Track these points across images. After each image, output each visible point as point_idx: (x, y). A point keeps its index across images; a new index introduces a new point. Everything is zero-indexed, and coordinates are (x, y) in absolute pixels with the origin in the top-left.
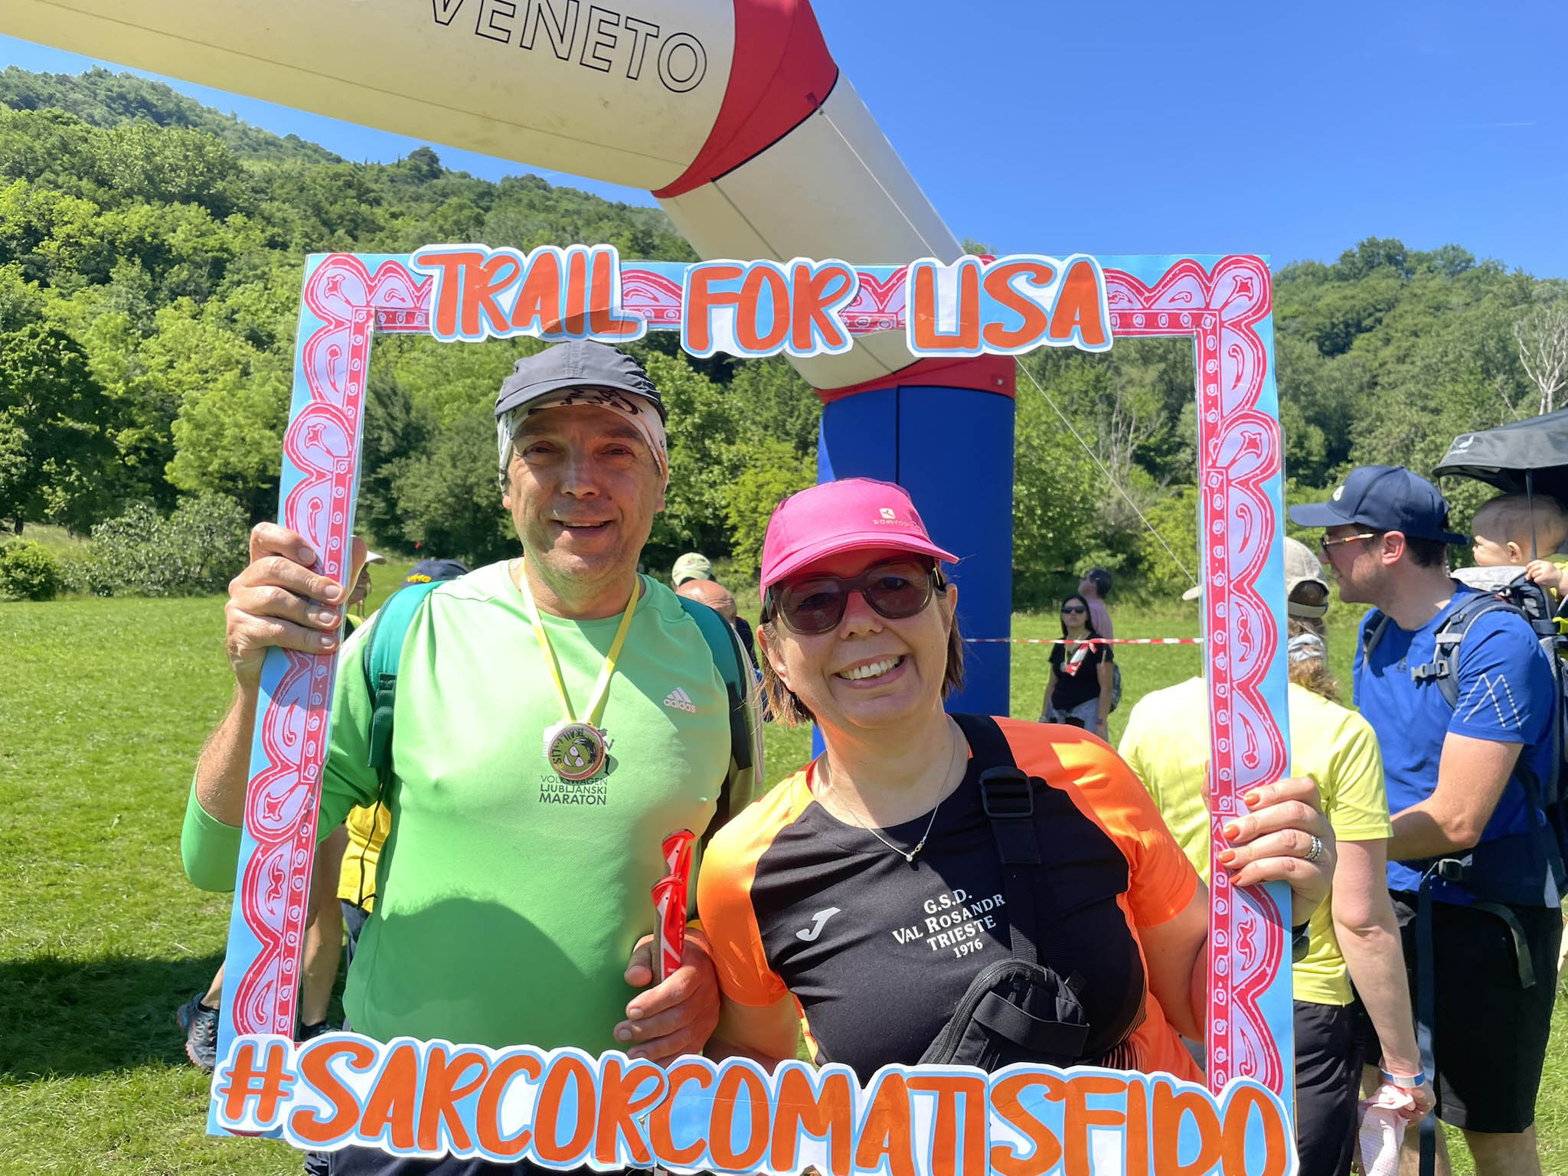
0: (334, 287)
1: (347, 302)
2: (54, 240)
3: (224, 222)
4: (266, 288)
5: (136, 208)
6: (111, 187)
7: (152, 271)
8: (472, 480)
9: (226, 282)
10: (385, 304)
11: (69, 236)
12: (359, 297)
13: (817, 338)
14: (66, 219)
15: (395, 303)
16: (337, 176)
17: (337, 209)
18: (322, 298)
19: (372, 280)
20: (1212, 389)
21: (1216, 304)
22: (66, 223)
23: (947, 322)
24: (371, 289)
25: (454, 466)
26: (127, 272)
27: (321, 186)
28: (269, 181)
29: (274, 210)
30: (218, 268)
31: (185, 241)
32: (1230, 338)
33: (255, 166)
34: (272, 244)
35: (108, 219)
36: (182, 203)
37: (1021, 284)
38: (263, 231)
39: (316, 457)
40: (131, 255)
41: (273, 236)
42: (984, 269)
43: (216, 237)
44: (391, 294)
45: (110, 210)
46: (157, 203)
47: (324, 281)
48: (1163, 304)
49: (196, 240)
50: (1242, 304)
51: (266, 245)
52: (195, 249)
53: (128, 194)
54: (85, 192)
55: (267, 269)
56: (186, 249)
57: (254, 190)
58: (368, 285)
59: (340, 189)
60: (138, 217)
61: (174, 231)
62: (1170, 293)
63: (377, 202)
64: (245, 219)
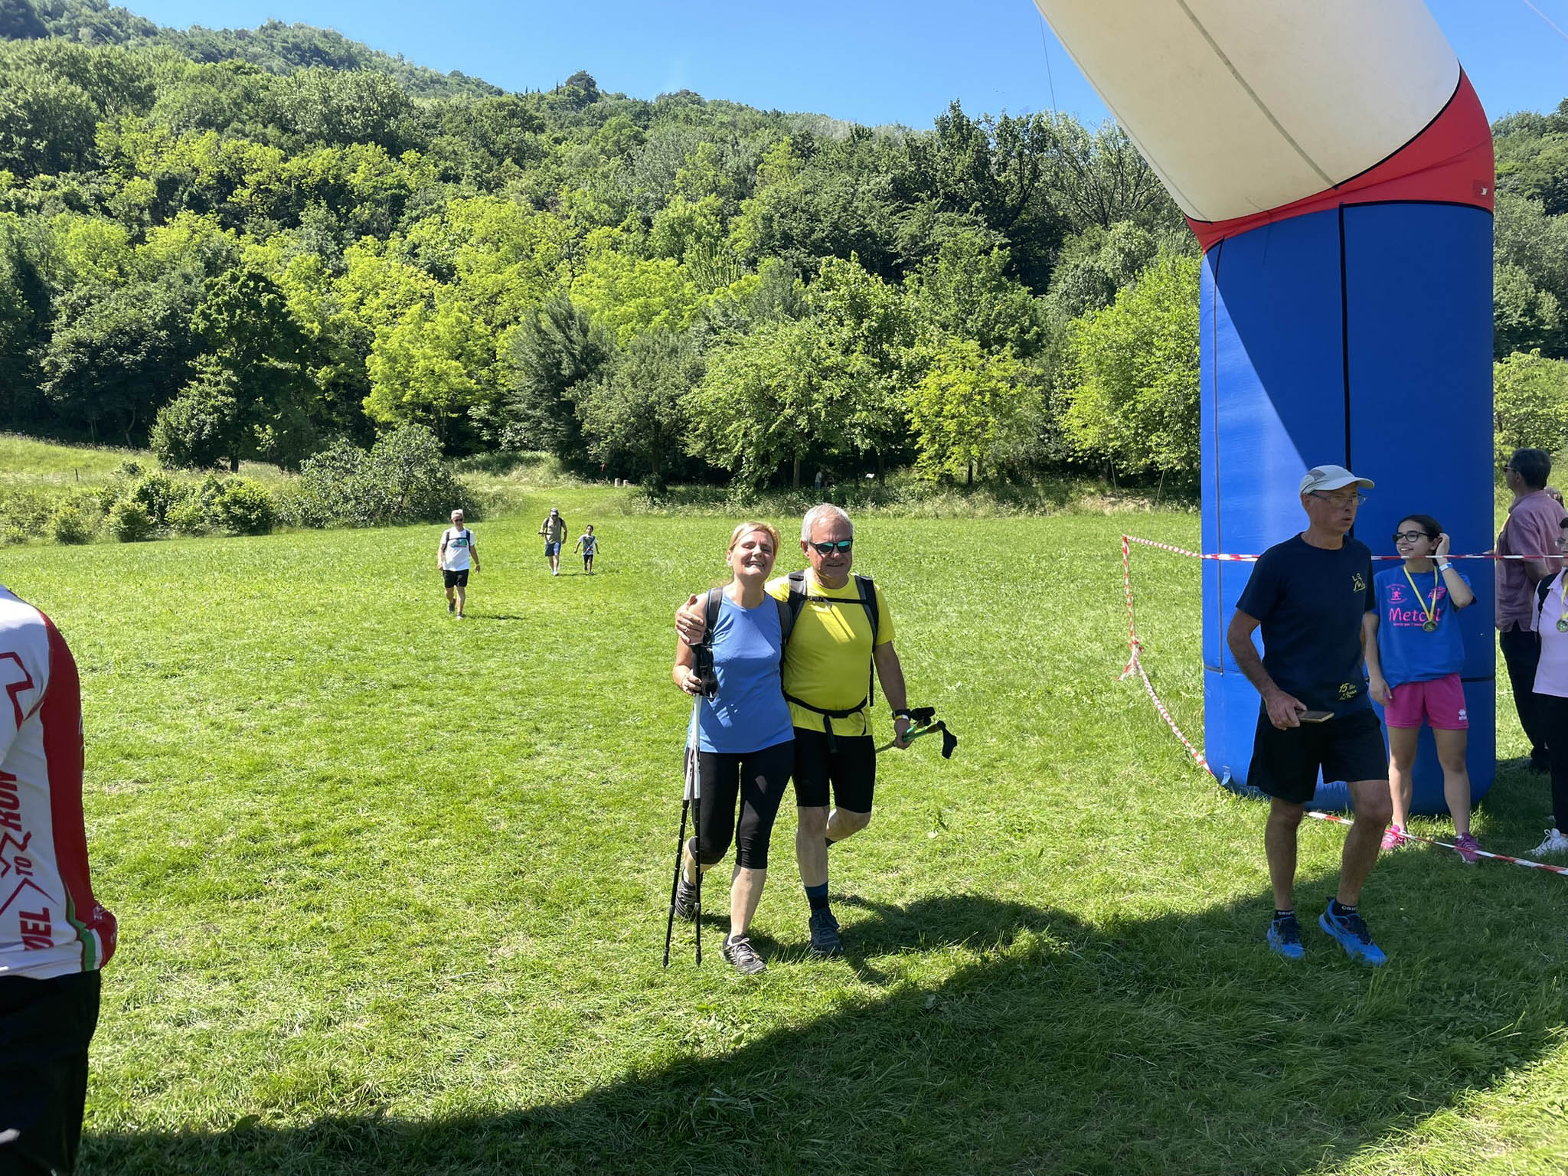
2: (246, 187)
3: (399, 159)
4: (443, 222)
5: (319, 151)
6: (295, 132)
7: (337, 211)
8: (653, 398)
9: (405, 218)
11: (259, 183)
14: (255, 167)
16: (501, 106)
17: (502, 139)
22: (256, 171)
25: (635, 386)
26: (314, 214)
27: (487, 117)
28: (438, 116)
29: (444, 144)
30: (396, 205)
31: (365, 180)
33: (425, 103)
34: (445, 178)
35: (295, 164)
36: (360, 144)
38: (436, 166)
40: (317, 197)
41: (446, 169)
43: (394, 174)
45: (295, 155)
46: (336, 146)
49: (375, 179)
51: (440, 179)
52: (375, 187)
53: (311, 138)
54: (271, 139)
55: (442, 203)
56: (367, 189)
57: (425, 126)
59: (504, 117)
60: (320, 160)
61: (355, 172)
63: (541, 128)
64: (419, 155)
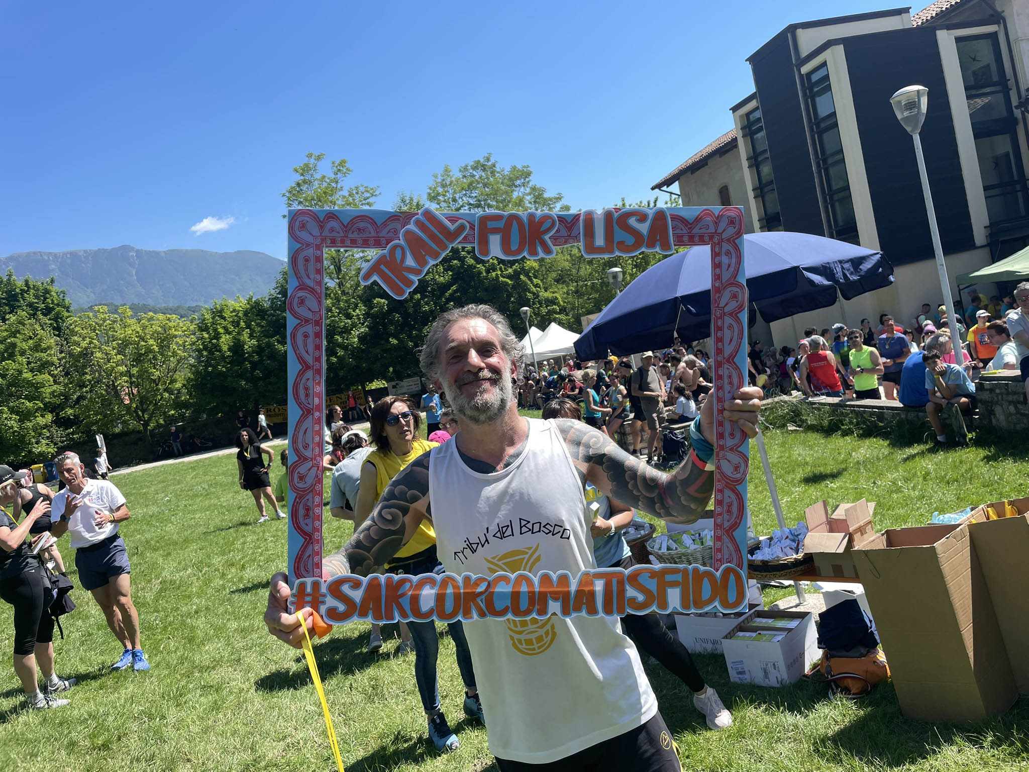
0: (303, 226)
1: (310, 234)
10: (329, 235)
12: (316, 232)
13: (539, 249)
15: (334, 234)
18: (298, 233)
19: (322, 222)
20: (718, 271)
21: (719, 231)
23: (600, 241)
24: (322, 227)
32: (726, 246)
37: (632, 221)
39: (303, 311)
42: (616, 215)
44: (332, 230)
47: (297, 224)
48: (696, 231)
50: (731, 231)
58: (320, 225)
62: (699, 225)
